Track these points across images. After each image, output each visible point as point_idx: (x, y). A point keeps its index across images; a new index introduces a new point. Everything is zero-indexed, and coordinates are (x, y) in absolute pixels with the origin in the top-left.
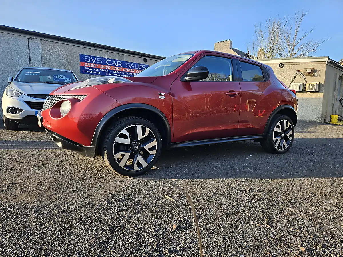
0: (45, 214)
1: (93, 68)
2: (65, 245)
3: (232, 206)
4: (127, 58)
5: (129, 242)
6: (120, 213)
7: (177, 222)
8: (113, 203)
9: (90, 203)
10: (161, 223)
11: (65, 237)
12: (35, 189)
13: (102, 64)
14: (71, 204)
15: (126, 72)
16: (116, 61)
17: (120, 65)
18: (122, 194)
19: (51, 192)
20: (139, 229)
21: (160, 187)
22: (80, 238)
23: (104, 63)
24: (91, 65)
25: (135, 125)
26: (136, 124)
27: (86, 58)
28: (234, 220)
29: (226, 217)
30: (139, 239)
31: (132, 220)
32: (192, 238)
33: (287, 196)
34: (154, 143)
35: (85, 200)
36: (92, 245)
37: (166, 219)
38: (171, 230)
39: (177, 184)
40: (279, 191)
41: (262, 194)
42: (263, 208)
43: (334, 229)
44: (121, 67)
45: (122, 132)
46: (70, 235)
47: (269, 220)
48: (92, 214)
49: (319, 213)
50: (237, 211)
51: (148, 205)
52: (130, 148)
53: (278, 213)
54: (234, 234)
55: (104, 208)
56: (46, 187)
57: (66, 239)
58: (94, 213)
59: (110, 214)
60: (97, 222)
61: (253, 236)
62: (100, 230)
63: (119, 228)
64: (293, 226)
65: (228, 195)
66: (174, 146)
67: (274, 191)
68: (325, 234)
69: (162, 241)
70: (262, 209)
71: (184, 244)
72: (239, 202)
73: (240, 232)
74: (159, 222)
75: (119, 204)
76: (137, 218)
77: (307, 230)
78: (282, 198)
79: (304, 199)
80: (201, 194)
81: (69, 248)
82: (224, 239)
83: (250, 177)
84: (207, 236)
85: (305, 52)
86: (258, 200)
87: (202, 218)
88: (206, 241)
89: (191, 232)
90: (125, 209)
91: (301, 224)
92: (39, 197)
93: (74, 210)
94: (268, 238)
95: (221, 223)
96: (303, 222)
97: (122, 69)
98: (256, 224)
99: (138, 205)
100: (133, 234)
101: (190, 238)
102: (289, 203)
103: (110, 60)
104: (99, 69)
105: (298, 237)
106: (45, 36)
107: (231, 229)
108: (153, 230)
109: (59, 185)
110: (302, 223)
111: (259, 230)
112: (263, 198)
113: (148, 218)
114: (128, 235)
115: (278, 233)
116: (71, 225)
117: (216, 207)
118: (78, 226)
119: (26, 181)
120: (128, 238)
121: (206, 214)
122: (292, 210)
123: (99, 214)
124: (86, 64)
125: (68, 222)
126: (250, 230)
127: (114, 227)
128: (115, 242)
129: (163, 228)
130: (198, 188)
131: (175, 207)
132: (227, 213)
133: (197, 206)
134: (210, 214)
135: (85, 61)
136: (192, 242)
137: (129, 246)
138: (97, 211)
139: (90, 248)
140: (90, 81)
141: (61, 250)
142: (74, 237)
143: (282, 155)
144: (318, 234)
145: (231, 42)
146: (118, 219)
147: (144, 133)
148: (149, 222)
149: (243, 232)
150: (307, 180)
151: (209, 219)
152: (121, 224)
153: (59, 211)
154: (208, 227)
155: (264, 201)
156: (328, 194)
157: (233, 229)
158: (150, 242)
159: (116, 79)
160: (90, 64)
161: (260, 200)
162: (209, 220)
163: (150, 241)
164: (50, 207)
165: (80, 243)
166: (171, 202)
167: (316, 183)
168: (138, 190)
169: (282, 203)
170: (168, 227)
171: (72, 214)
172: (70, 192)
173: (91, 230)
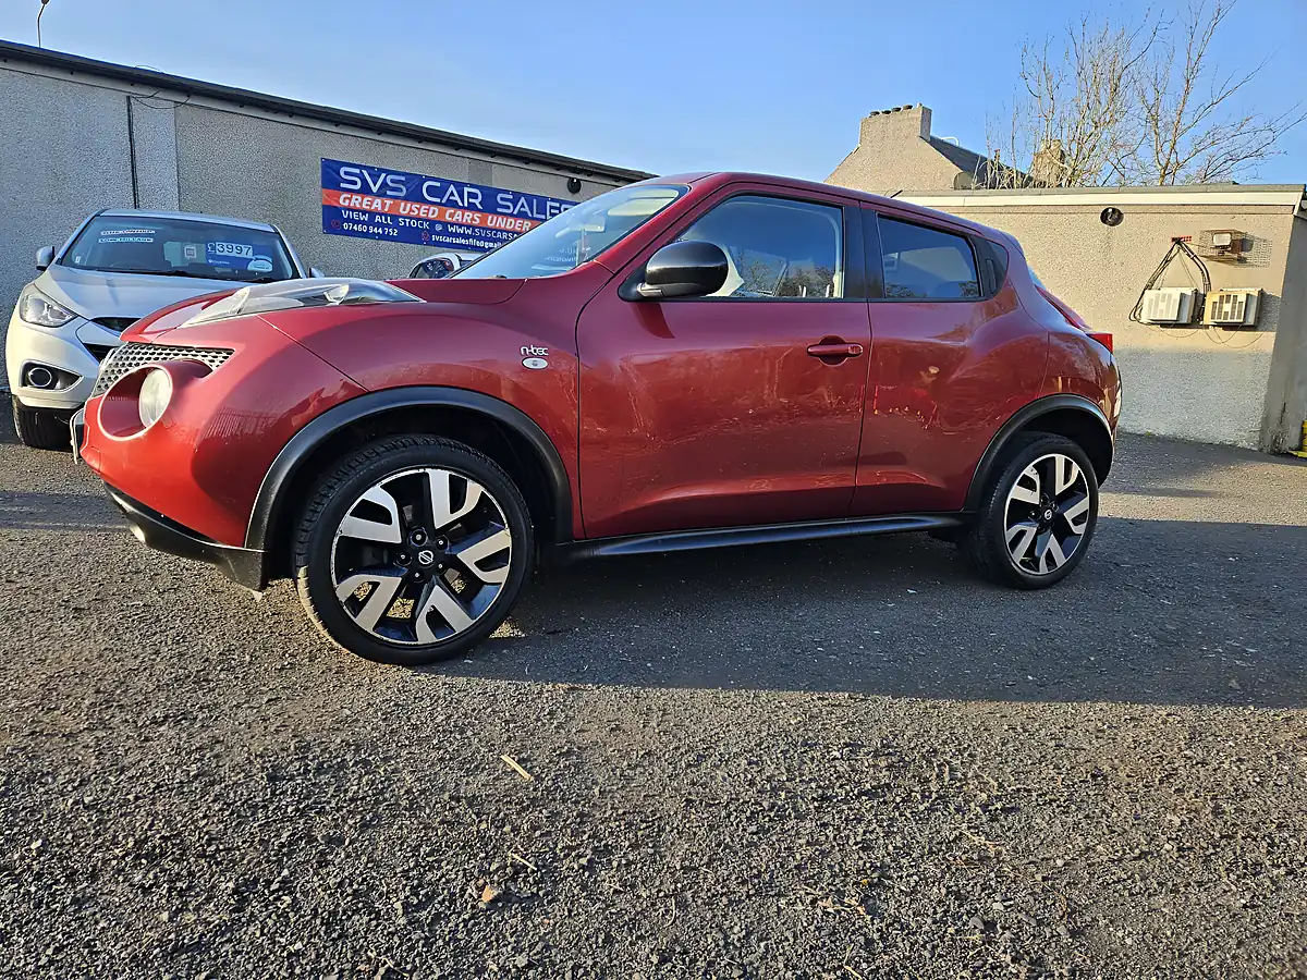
0: (24, 808)
1: (372, 214)
2: (48, 946)
3: (748, 814)
4: (505, 177)
5: (285, 954)
6: (302, 821)
7: (506, 874)
8: (292, 778)
9: (204, 774)
10: (443, 876)
11: (60, 914)
12: (26, 705)
13: (406, 199)
14: (132, 772)
15: (497, 230)
16: (460, 186)
17: (477, 202)
18: (338, 741)
19: (78, 720)
20: (348, 895)
21: (502, 714)
22: (114, 923)
23: (415, 196)
24: (364, 202)
25: (421, 471)
26: (424, 468)
27: (346, 173)
28: (733, 878)
29: (708, 865)
30: (333, 939)
31: (337, 854)
32: (538, 948)
33: (991, 780)
34: (501, 540)
35: (192, 758)
36: (144, 954)
37: (470, 859)
38: (469, 906)
39: (571, 707)
40: (966, 755)
41: (889, 767)
42: (870, 829)
43: (1129, 941)
44: (479, 211)
45: (367, 496)
46: (80, 908)
47: (875, 885)
48: (192, 823)
49: (1094, 864)
50: (760, 839)
51: (420, 795)
52: (403, 557)
53: (922, 857)
54: (710, 940)
55: (251, 799)
56: (68, 697)
57: (60, 920)
58: (205, 817)
59: (259, 826)
60: (203, 855)
61: (784, 954)
62: (198, 895)
63: (274, 887)
64: (965, 917)
65: (749, 764)
66: (586, 553)
67: (942, 753)
68: (1084, 960)
69: (419, 954)
70: (865, 832)
71: (496, 974)
72: (783, 797)
73: (737, 933)
74: (440, 868)
75: (313, 784)
76: (361, 846)
77: (1016, 939)
78: (965, 788)
79: (1052, 797)
80: (649, 754)
81: (58, 961)
82: (663, 961)
83: (870, 688)
84: (600, 940)
85: (1222, 160)
86: (865, 794)
87: (610, 862)
88: (590, 962)
89: (546, 921)
90: (327, 807)
91: (1002, 908)
92: (29, 735)
93: (137, 798)
94: (841, 967)
95: (679, 885)
96: (1010, 899)
97: (484, 220)
98: (813, 902)
99: (382, 792)
100: (315, 916)
101: (532, 947)
102: (985, 812)
103: (438, 184)
104: (395, 218)
105: (965, 967)
106: (191, 88)
107: (709, 915)
108: (398, 905)
109: (118, 692)
110: (1006, 907)
111: (817, 928)
112: (888, 785)
113: (400, 850)
114: (295, 922)
115: (889, 946)
116: (100, 864)
117: (684, 817)
118: (123, 870)
119: (8, 666)
120: (292, 935)
121: (635, 846)
122: (985, 845)
123: (222, 822)
124: (345, 199)
125: (93, 852)
126: (783, 924)
127: (256, 881)
128: (234, 946)
129: (440, 898)
130: (644, 727)
131: (524, 809)
132: (719, 845)
133: (612, 808)
134: (650, 845)
135: (342, 185)
136: (530, 966)
137: (280, 969)
138: (217, 809)
139: (131, 969)
140: (252, 295)
141: (24, 966)
142: (95, 913)
143: (1040, 594)
144: (1056, 959)
145: (927, 113)
146: (285, 850)
147: (457, 500)
148: (398, 870)
149: (749, 934)
150: (1096, 712)
151: (639, 865)
152: (285, 872)
153: (76, 803)
154: (622, 903)
155: (889, 797)
156: (1161, 782)
157: (715, 916)
158: (369, 958)
159: (353, 289)
160: (360, 198)
161: (871, 794)
162: (637, 873)
163: (372, 951)
164: (54, 779)
165: (103, 944)
166: (515, 786)
167: (1130, 726)
168: (406, 728)
169: (958, 810)
170: (462, 896)
171: (121, 816)
172: (148, 722)
173: (164, 892)
